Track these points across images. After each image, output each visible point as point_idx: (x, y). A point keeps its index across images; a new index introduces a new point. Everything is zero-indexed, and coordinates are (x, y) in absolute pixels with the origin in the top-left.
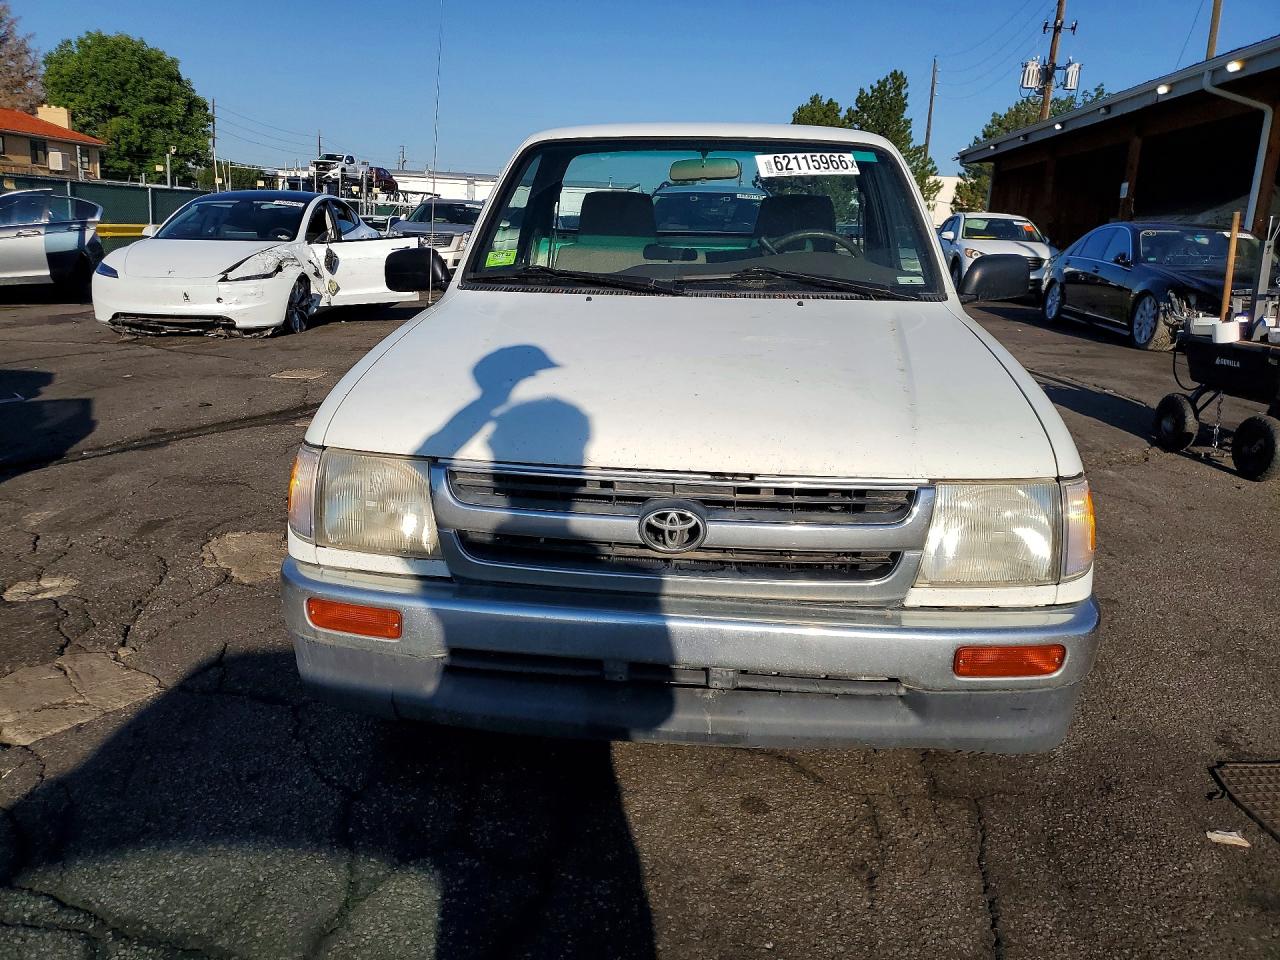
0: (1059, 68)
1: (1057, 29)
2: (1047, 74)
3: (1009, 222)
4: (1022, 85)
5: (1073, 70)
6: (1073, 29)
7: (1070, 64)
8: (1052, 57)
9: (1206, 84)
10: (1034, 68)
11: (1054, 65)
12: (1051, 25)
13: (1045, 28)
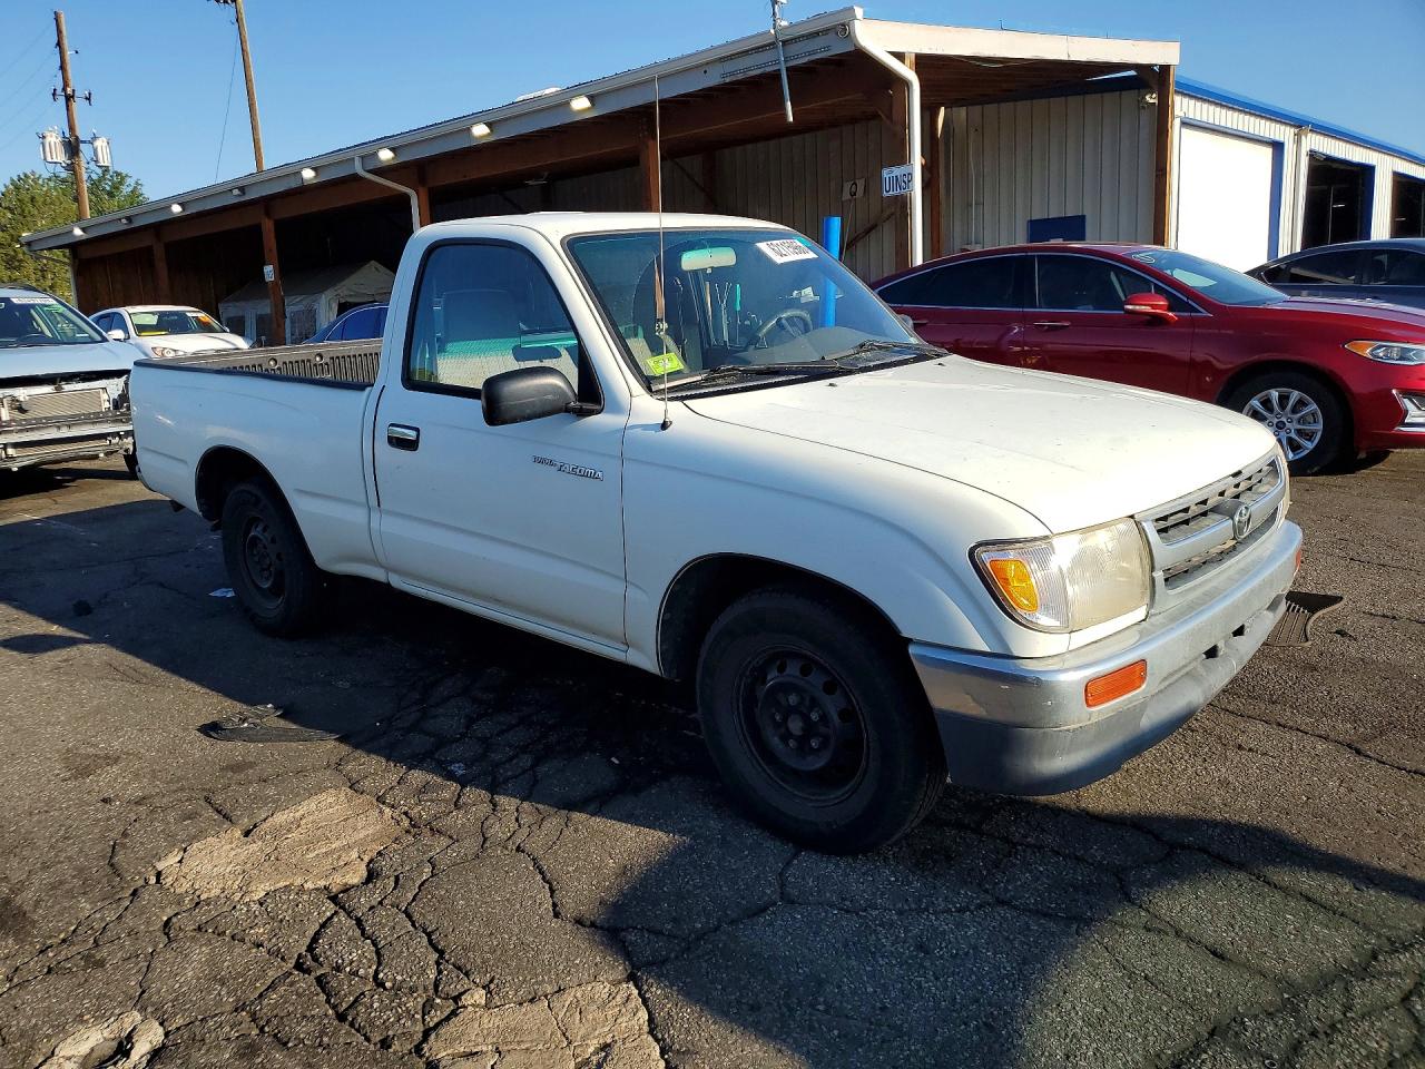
0: (84, 142)
1: (69, 98)
2: (72, 147)
3: (182, 315)
4: (45, 159)
5: (100, 143)
6: (88, 99)
7: (95, 138)
8: (72, 128)
9: (358, 169)
10: (54, 139)
11: (77, 138)
12: (59, 91)
13: (54, 94)
